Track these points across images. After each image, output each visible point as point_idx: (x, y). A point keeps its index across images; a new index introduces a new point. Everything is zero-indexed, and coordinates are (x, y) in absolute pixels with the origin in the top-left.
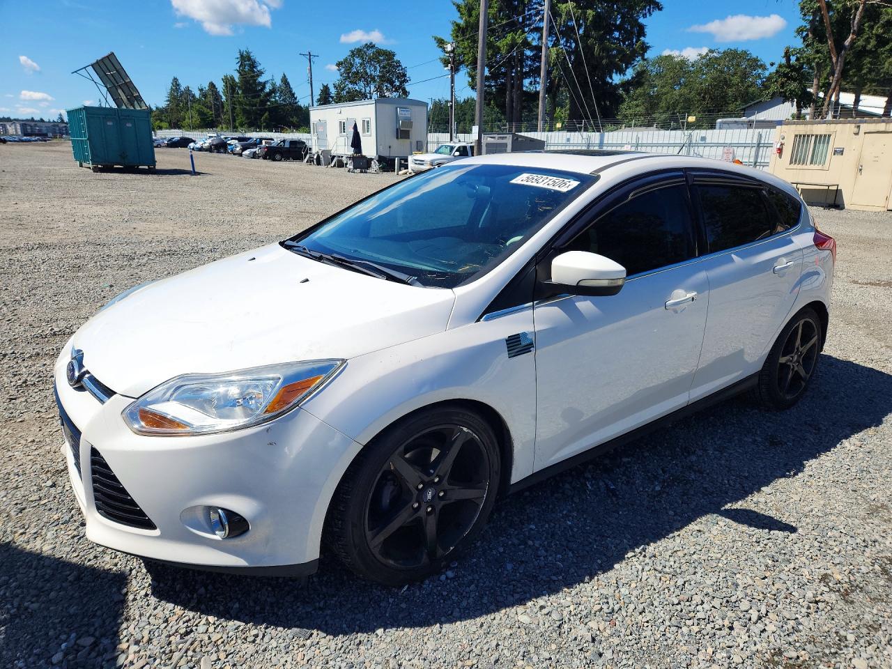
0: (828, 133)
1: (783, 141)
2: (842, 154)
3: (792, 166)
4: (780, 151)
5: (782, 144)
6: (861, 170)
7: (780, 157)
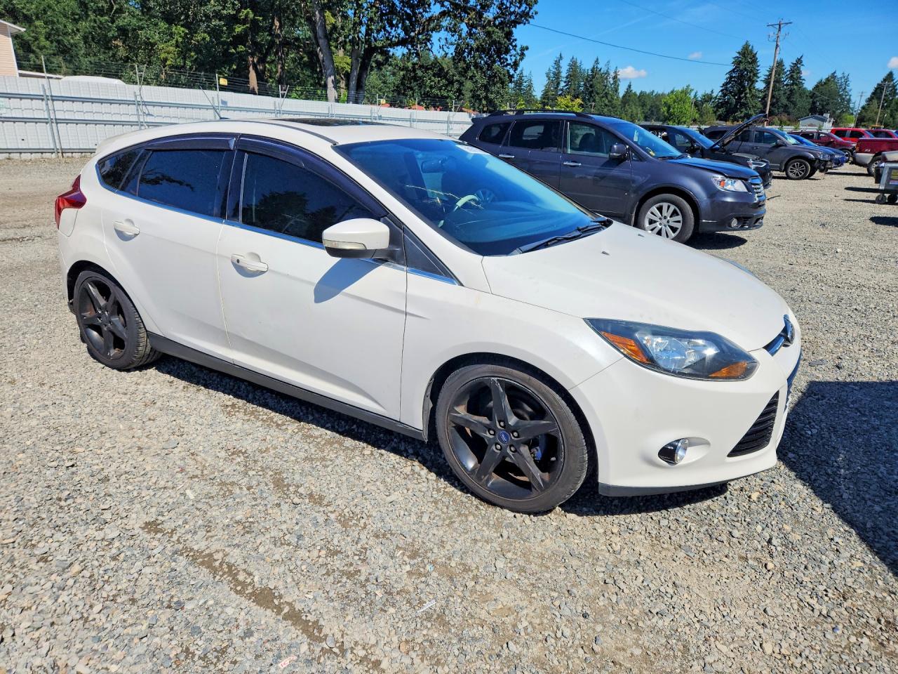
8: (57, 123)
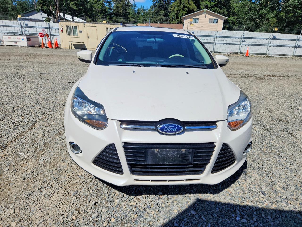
0: (76, 26)
1: (62, 27)
2: (82, 33)
3: (68, 36)
4: (62, 31)
5: (62, 28)
6: (88, 38)
7: (63, 33)
8: (216, 44)
